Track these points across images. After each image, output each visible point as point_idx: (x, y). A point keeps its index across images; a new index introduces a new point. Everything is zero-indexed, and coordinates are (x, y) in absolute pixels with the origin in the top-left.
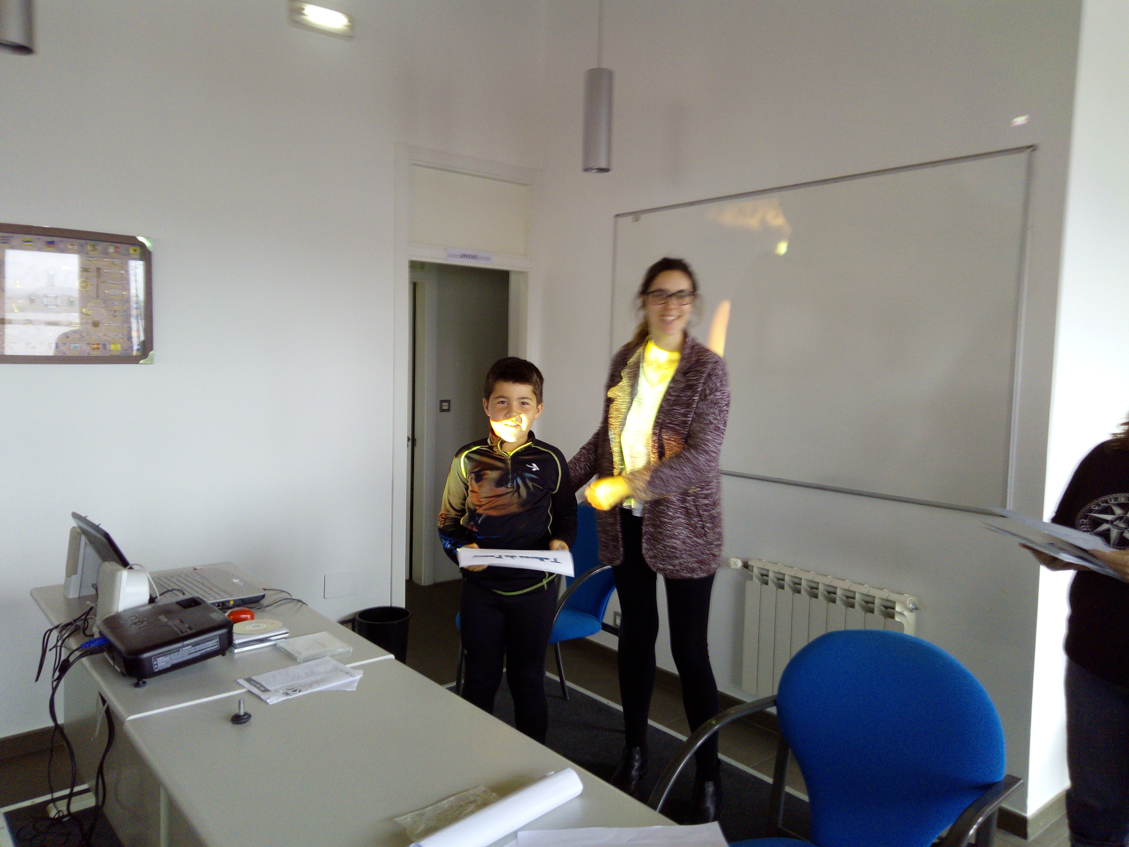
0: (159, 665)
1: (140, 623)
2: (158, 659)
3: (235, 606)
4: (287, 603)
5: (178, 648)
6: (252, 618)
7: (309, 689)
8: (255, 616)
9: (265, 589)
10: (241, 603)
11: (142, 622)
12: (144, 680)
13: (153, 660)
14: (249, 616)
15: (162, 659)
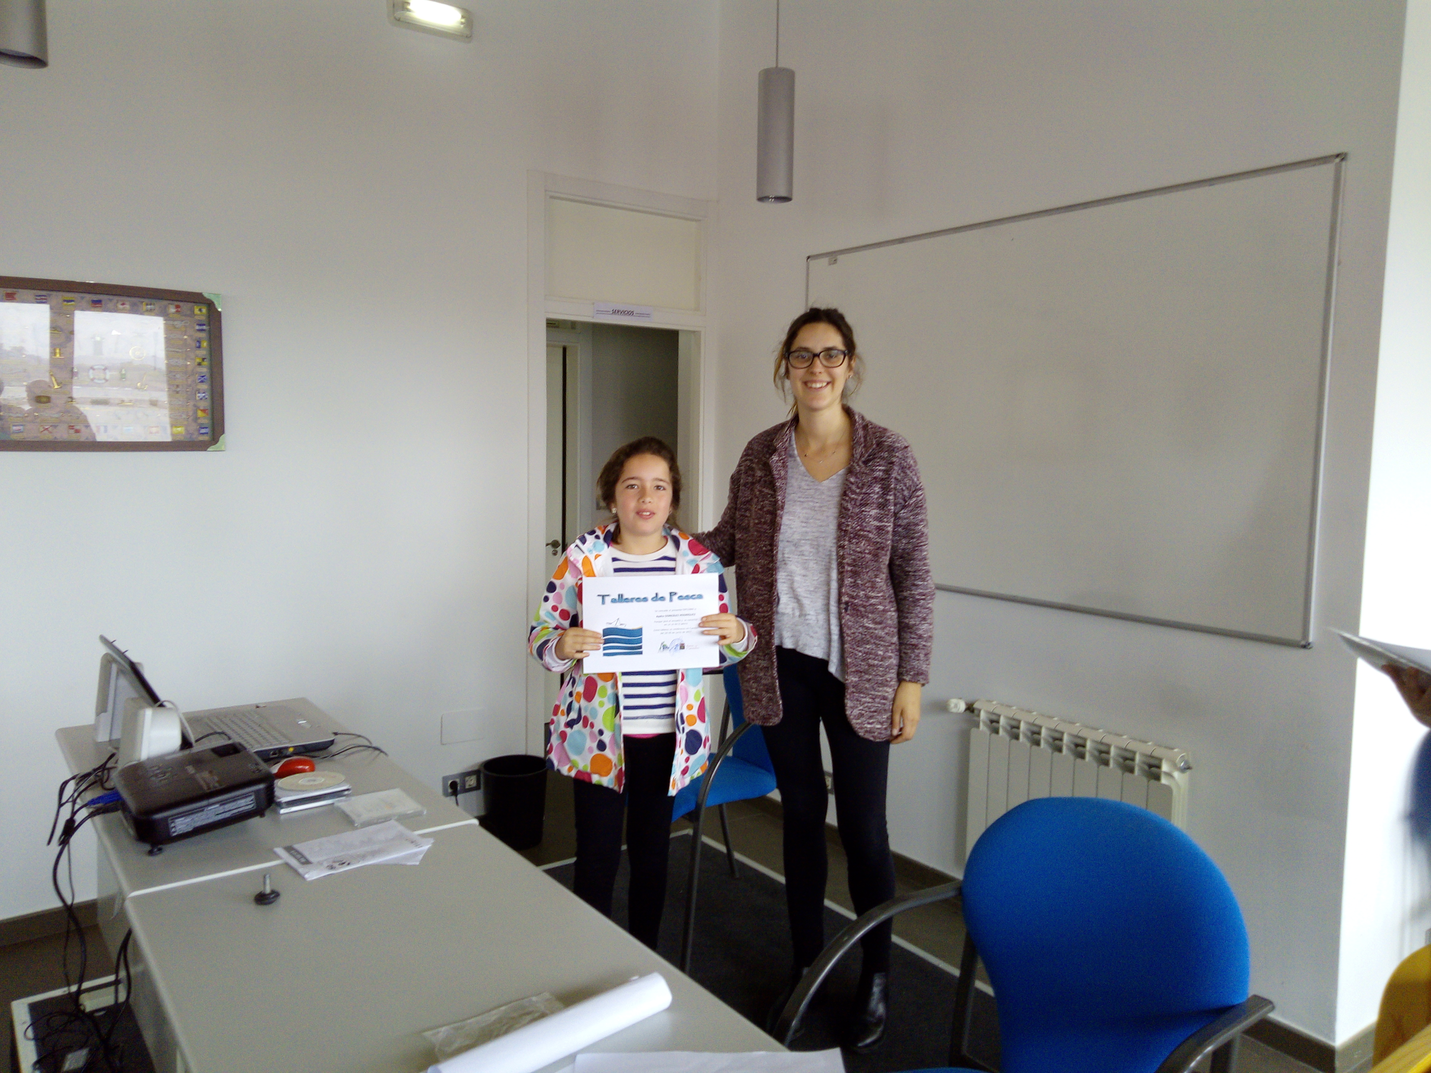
0: (178, 828)
1: (162, 775)
2: (177, 820)
3: (294, 754)
4: (358, 751)
5: (201, 807)
6: (312, 769)
7: (360, 862)
8: (317, 767)
9: (336, 734)
10: (303, 750)
11: (165, 773)
12: (160, 846)
13: (170, 822)
14: (307, 767)
15: (181, 821)
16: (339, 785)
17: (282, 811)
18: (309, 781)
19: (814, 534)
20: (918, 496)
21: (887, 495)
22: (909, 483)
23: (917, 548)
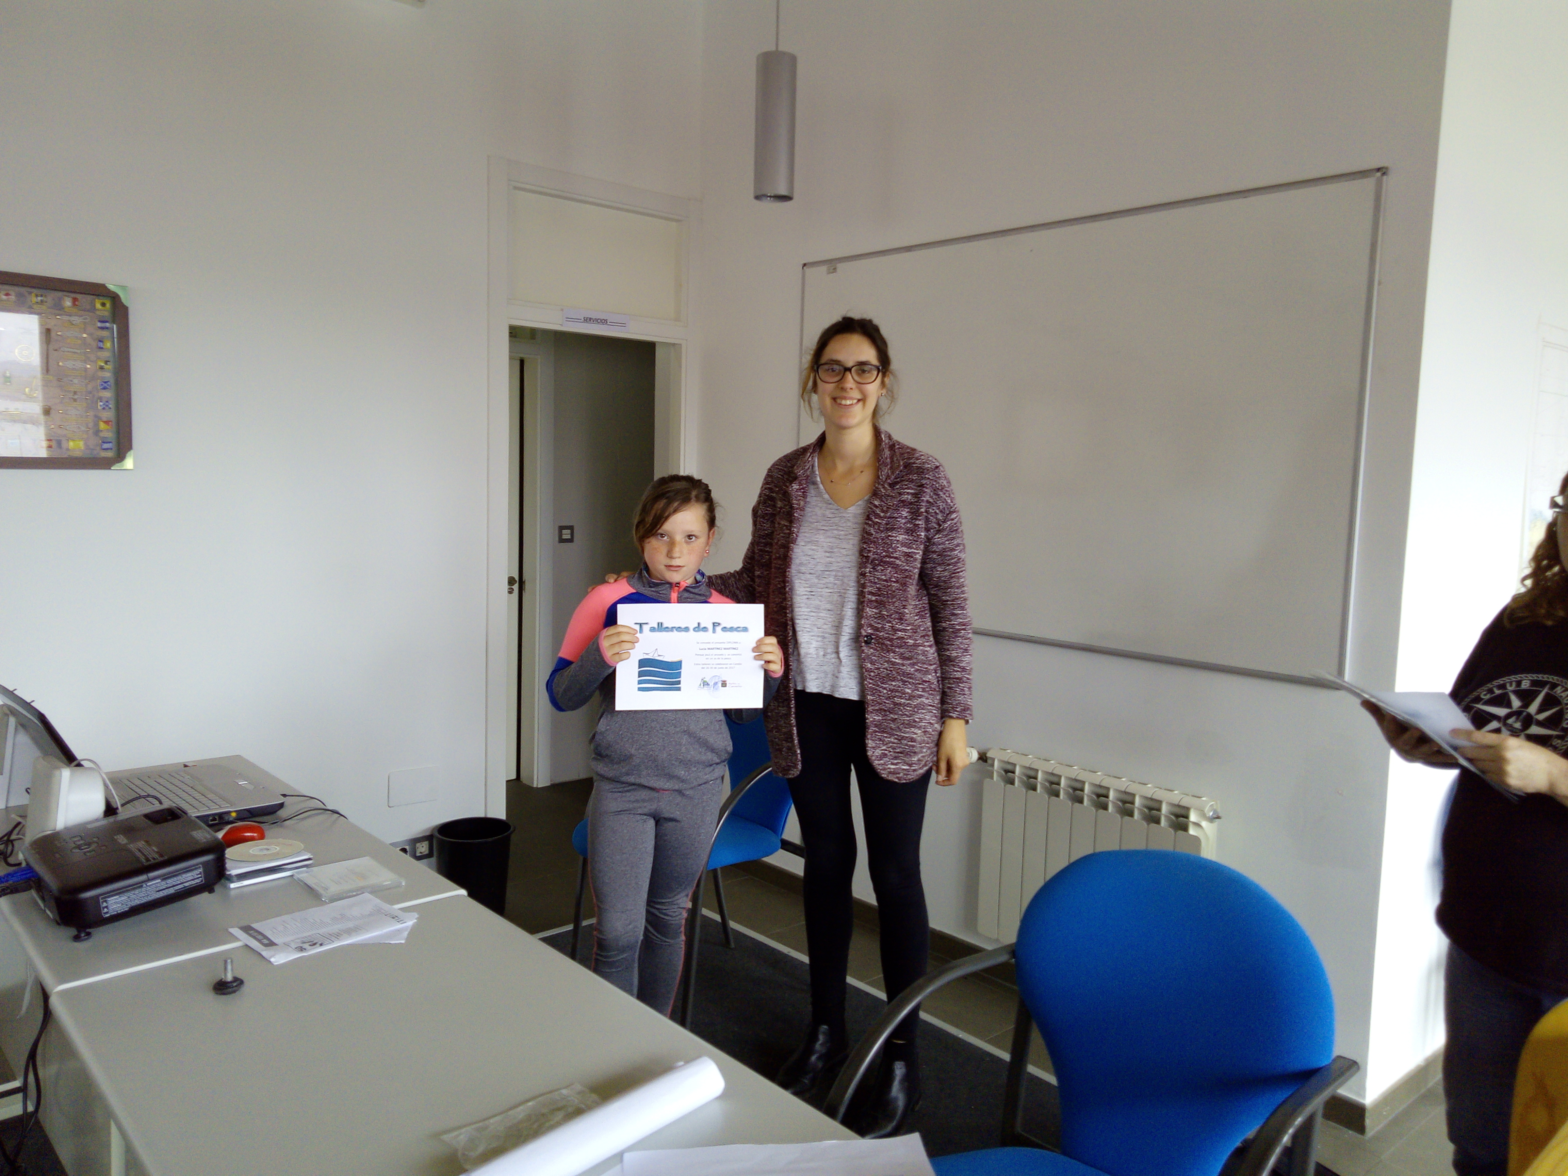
0: (111, 908)
1: (87, 846)
2: (107, 900)
3: (240, 819)
4: (317, 814)
5: (141, 883)
6: (262, 837)
7: (335, 942)
8: (267, 834)
10: (247, 815)
11: (91, 844)
12: (89, 930)
13: (102, 901)
14: (255, 834)
15: (114, 900)
16: (298, 853)
17: (232, 886)
18: (261, 850)
19: (838, 564)
20: (952, 520)
21: (916, 519)
22: (942, 505)
23: (953, 575)
